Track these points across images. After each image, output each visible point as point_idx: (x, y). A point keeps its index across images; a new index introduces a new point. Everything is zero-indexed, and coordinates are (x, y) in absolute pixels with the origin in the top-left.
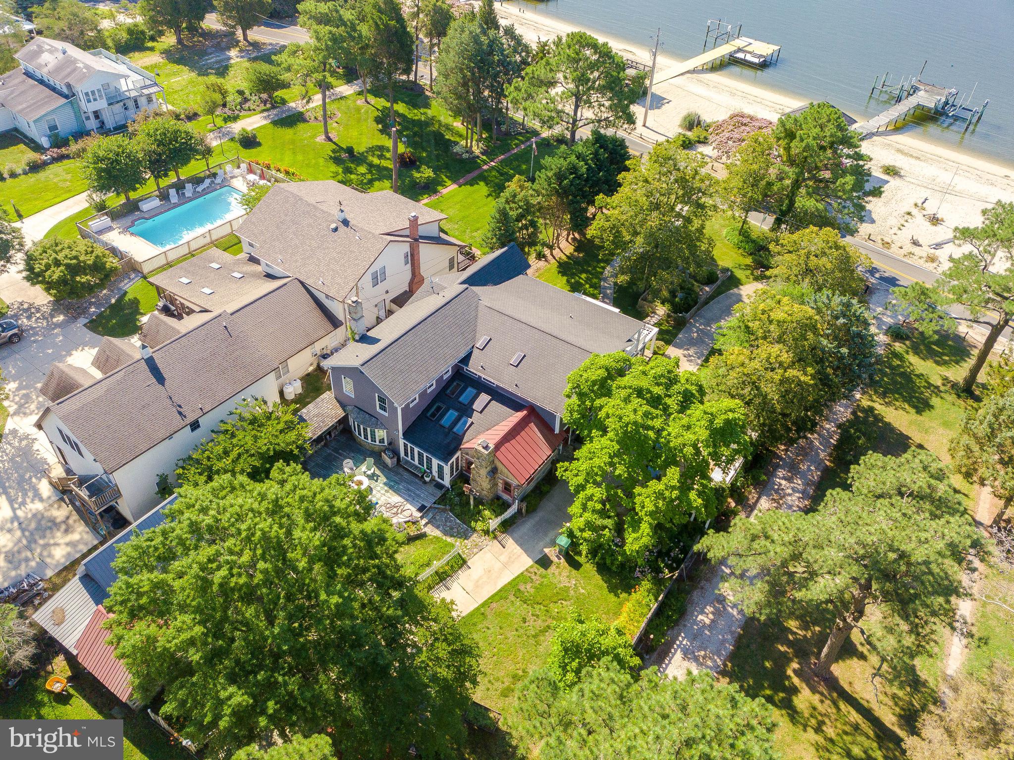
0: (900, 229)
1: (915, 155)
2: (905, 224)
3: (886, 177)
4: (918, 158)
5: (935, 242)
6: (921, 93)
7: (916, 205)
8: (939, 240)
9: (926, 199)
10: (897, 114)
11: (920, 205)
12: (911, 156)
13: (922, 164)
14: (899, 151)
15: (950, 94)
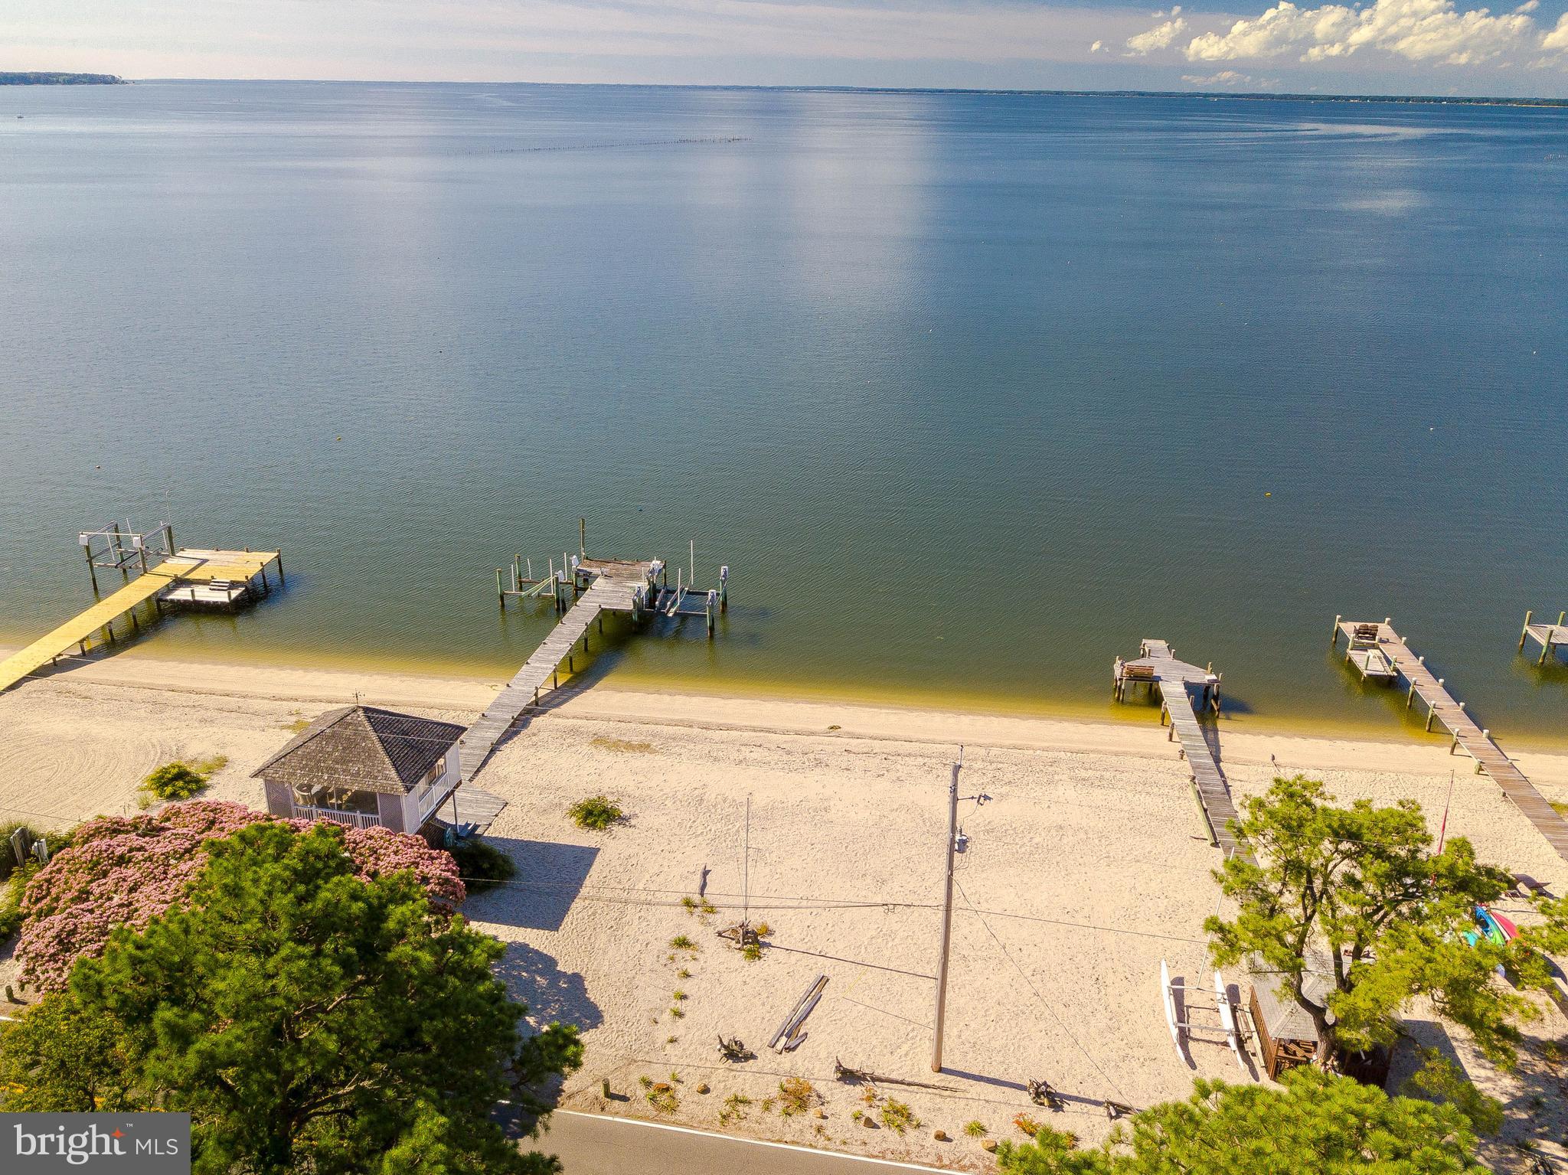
0: (679, 1014)
1: (635, 740)
2: (686, 987)
3: (587, 838)
4: (644, 747)
5: (778, 1023)
6: (599, 584)
7: (688, 903)
8: (784, 1011)
9: (706, 873)
10: (566, 647)
11: (696, 899)
12: (629, 746)
13: (659, 760)
14: (599, 741)
15: (652, 572)
